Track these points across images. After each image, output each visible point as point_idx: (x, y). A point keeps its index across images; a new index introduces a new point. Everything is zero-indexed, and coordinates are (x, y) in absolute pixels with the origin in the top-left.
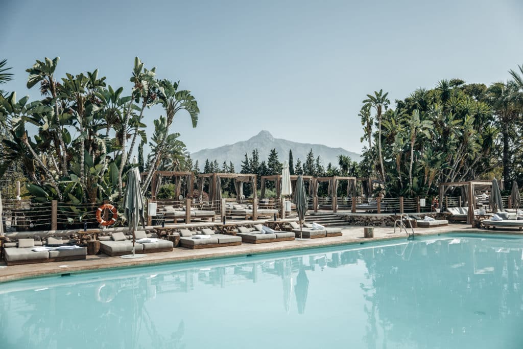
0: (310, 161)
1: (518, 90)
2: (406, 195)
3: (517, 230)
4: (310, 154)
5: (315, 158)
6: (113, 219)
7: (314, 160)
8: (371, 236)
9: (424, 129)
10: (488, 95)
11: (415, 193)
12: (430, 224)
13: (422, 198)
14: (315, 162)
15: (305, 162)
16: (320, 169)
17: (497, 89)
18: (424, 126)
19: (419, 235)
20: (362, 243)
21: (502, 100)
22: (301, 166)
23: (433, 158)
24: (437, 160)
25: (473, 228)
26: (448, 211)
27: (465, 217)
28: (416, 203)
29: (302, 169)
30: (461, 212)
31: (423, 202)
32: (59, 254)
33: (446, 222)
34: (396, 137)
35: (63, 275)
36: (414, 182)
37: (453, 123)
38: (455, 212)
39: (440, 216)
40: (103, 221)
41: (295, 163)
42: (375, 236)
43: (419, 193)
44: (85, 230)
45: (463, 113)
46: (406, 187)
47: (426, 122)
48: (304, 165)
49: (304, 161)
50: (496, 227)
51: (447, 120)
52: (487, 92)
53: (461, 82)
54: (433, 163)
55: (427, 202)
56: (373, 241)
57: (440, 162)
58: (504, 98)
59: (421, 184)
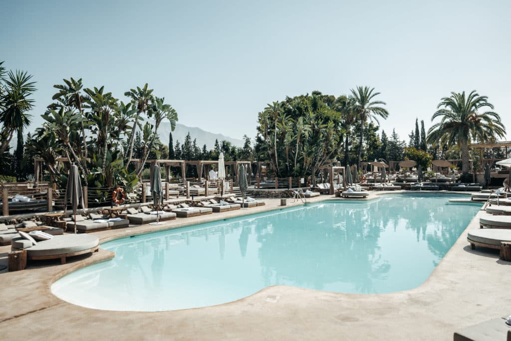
0: (187, 143)
1: (355, 103)
2: (293, 176)
3: (361, 198)
4: (187, 137)
5: (192, 140)
6: (123, 199)
7: (191, 142)
8: (285, 205)
9: (305, 130)
10: (337, 105)
11: (298, 174)
12: (311, 196)
13: (302, 177)
14: (192, 144)
15: (184, 143)
16: (196, 150)
17: (342, 100)
18: (305, 129)
19: (309, 203)
20: (281, 209)
21: (346, 109)
22: (180, 146)
23: (310, 151)
24: (312, 152)
25: (336, 197)
26: (317, 186)
27: (328, 190)
28: (298, 181)
29: (181, 149)
30: (325, 187)
31: (302, 181)
32: (114, 224)
33: (319, 193)
34: (286, 135)
35: (131, 237)
36: (297, 166)
37: (322, 126)
38: (321, 186)
39: (313, 190)
40: (117, 201)
41: (174, 144)
42: (287, 205)
43: (301, 175)
44: (112, 207)
45: (327, 120)
46: (291, 170)
47: (307, 125)
48: (182, 146)
49: (182, 142)
50: (349, 196)
51: (318, 124)
52: (336, 103)
53: (320, 93)
54: (309, 154)
55: (305, 180)
56: (286, 208)
57: (314, 153)
58: (348, 108)
59: (301, 168)
